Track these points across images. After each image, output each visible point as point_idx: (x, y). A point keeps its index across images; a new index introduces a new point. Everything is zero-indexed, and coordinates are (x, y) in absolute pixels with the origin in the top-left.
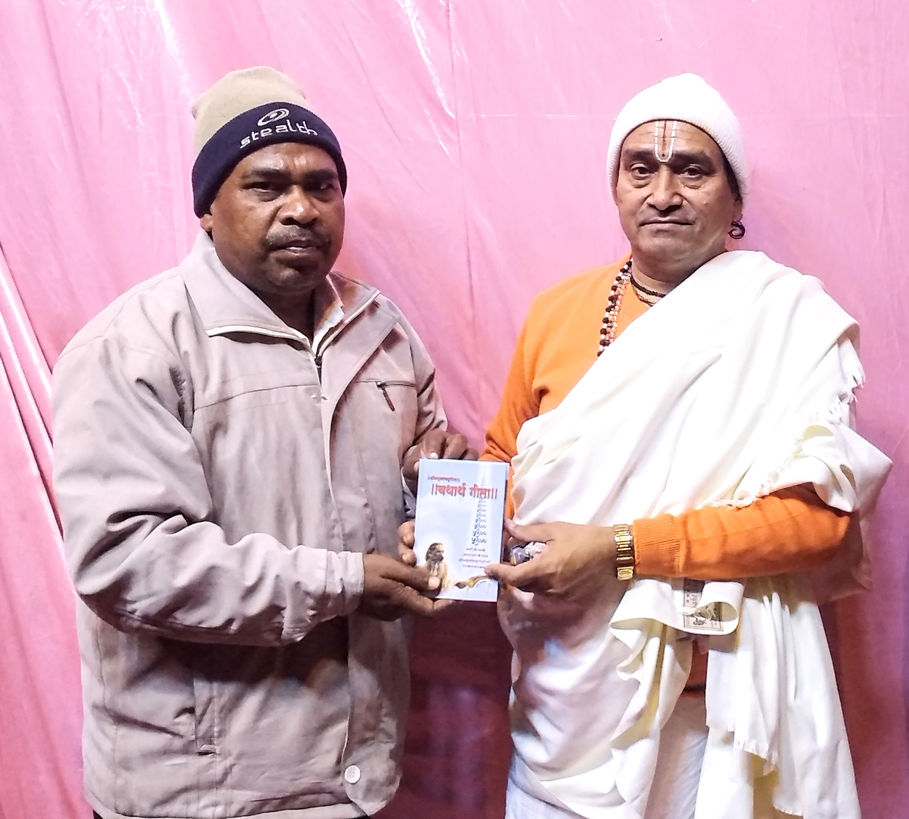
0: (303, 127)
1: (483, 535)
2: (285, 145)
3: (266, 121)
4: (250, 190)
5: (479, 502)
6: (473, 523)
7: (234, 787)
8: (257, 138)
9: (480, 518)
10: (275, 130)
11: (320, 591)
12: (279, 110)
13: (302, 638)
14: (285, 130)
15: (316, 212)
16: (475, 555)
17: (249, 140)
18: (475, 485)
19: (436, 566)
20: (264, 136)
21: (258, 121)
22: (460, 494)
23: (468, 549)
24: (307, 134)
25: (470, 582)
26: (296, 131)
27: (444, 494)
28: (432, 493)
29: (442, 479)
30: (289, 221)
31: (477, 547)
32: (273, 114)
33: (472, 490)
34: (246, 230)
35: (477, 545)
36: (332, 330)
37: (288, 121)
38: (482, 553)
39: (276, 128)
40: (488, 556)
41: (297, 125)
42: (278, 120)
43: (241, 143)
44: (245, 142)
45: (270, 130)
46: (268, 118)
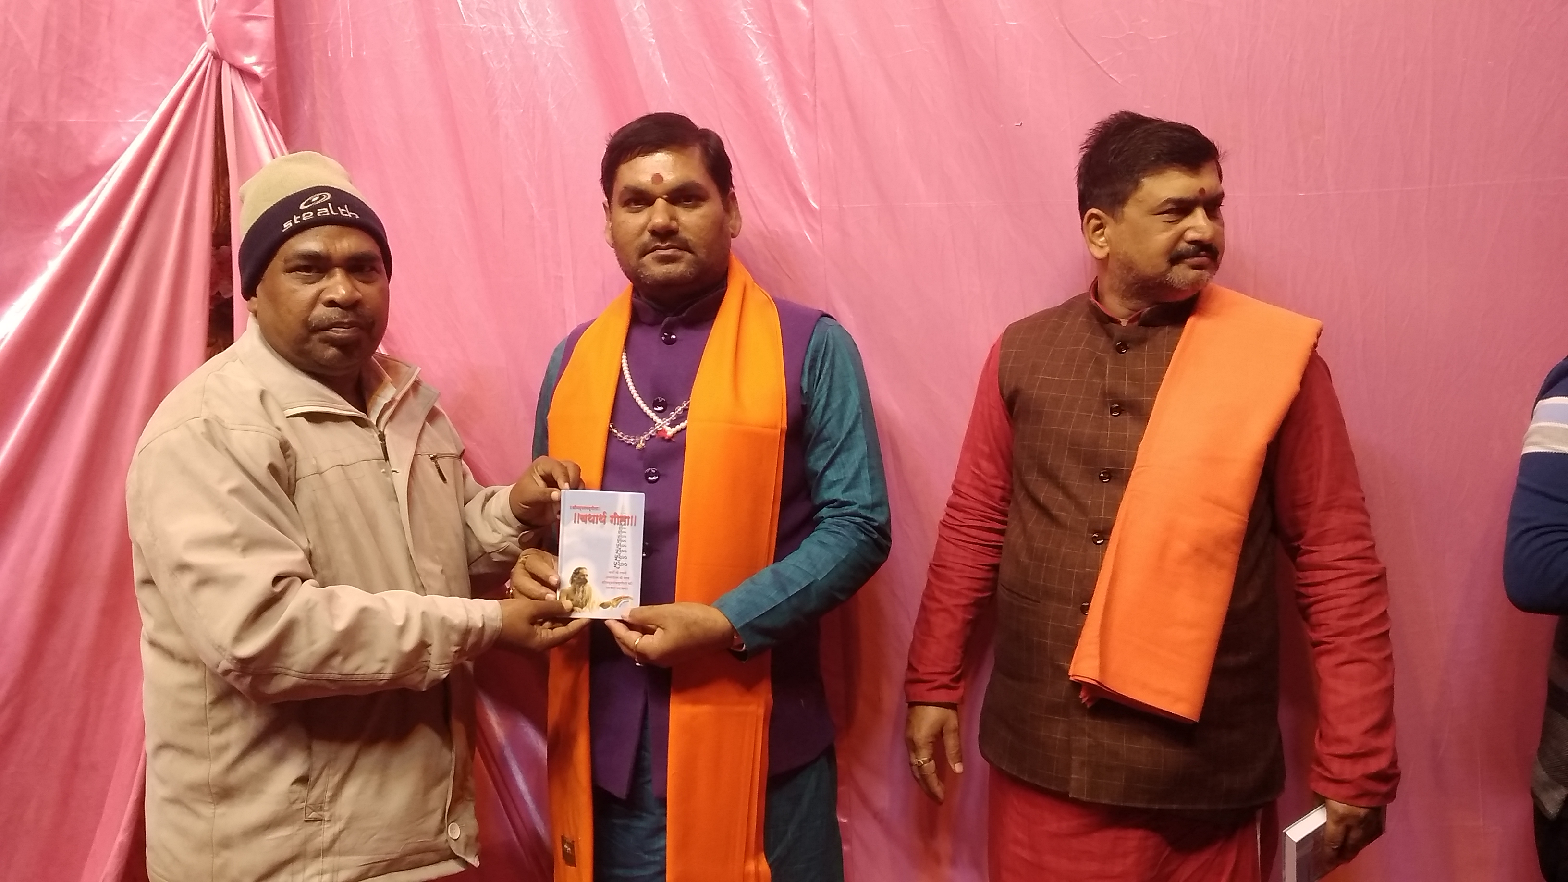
0: (345, 211)
1: (624, 559)
2: (328, 228)
3: (307, 205)
4: (294, 273)
5: (620, 528)
6: (615, 548)
7: (341, 854)
8: (299, 222)
9: (620, 543)
10: (314, 213)
11: (464, 625)
12: (320, 194)
13: (447, 674)
14: (326, 213)
15: (358, 295)
16: (618, 577)
17: (291, 223)
18: (615, 513)
19: (581, 589)
20: (305, 219)
21: (300, 205)
22: (601, 522)
23: (610, 572)
24: (348, 216)
25: (613, 602)
26: (337, 214)
27: (586, 522)
28: (575, 522)
29: (583, 508)
30: (331, 303)
31: (619, 570)
32: (315, 198)
33: (612, 518)
34: (289, 312)
35: (619, 568)
36: (387, 406)
37: (330, 204)
38: (623, 575)
39: (318, 212)
40: (630, 579)
41: (339, 208)
42: (319, 204)
43: (283, 226)
44: (288, 225)
45: (312, 214)
46: (310, 202)
